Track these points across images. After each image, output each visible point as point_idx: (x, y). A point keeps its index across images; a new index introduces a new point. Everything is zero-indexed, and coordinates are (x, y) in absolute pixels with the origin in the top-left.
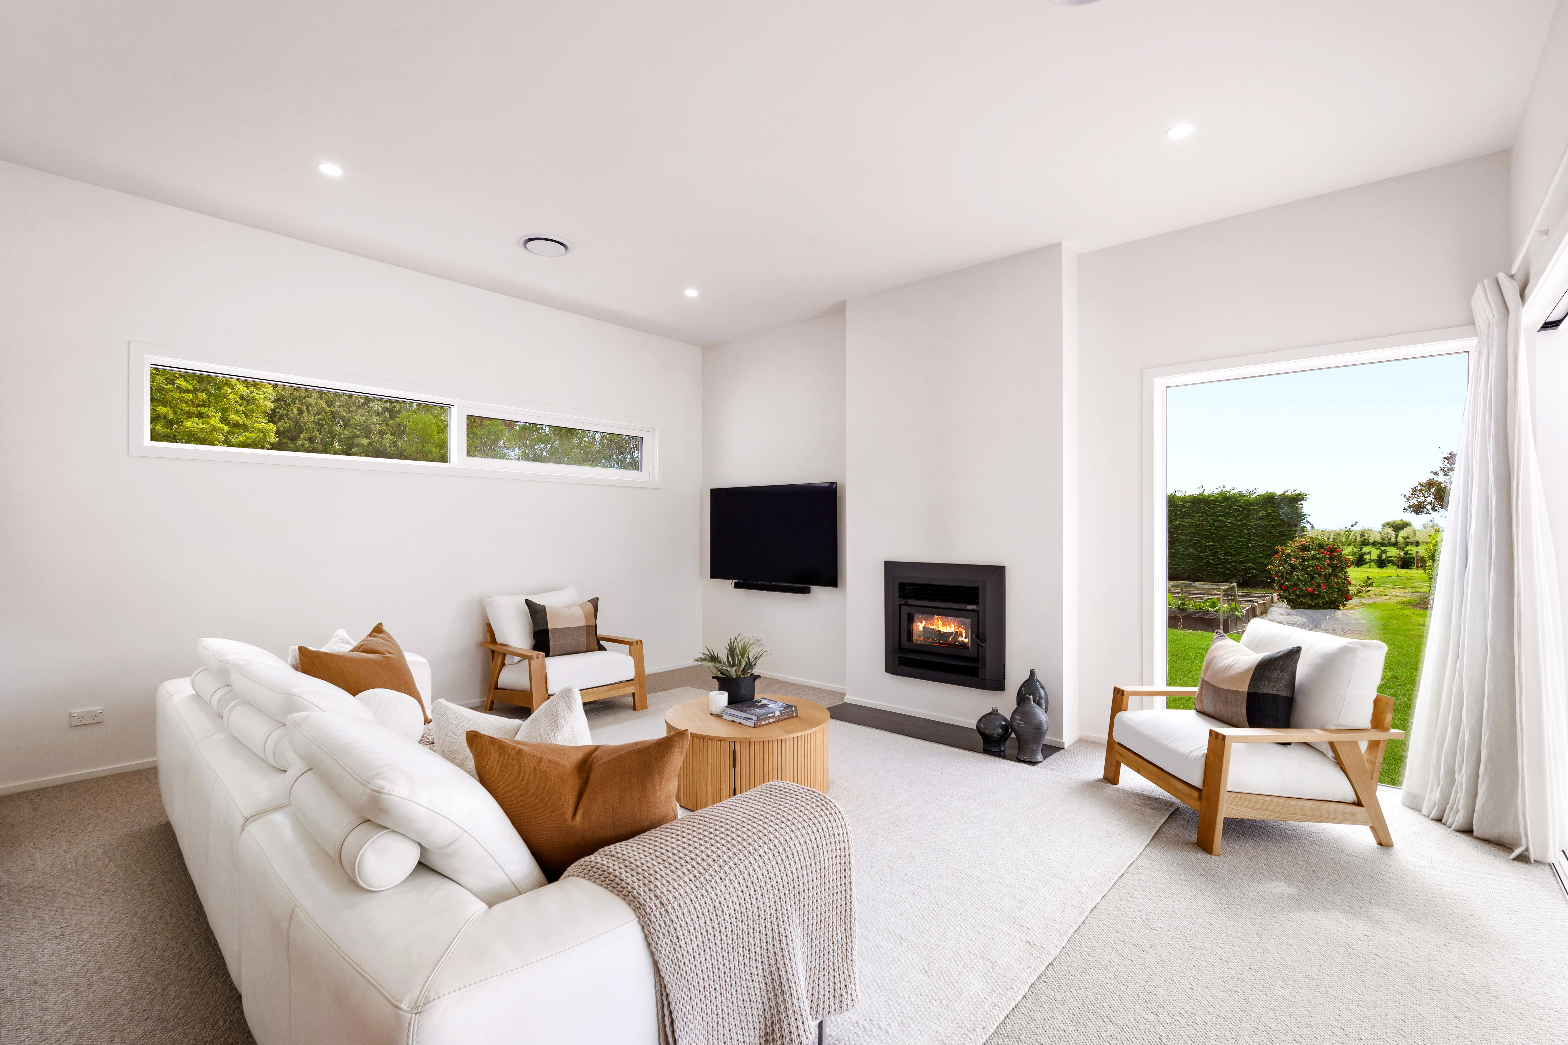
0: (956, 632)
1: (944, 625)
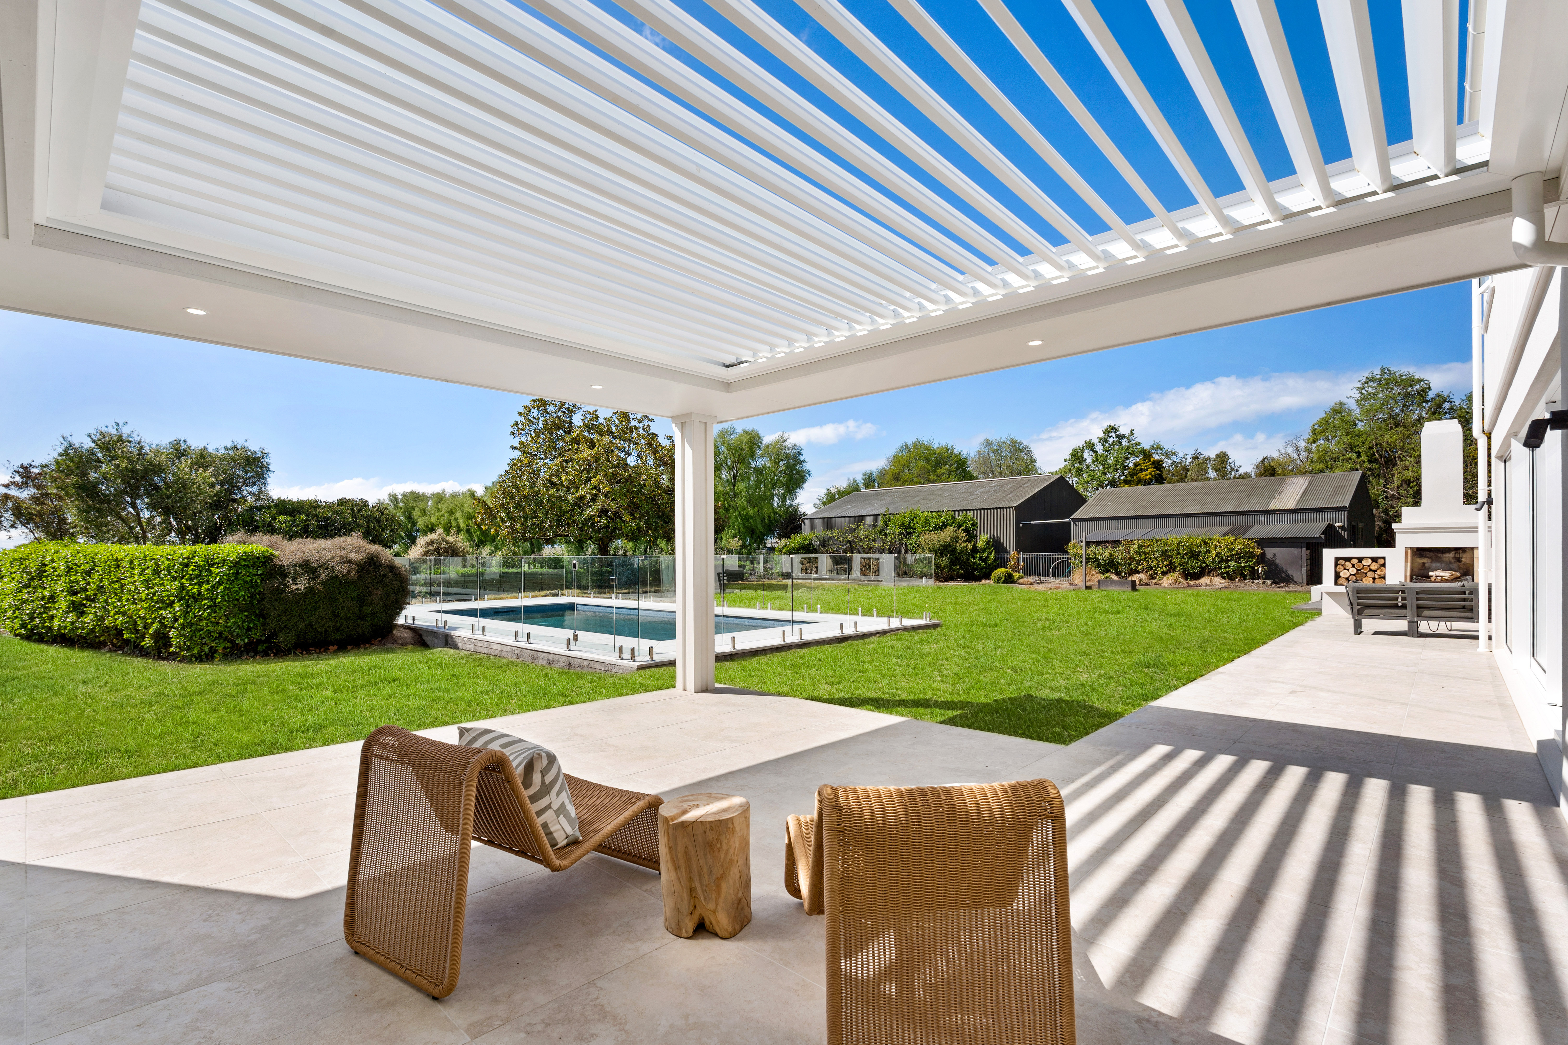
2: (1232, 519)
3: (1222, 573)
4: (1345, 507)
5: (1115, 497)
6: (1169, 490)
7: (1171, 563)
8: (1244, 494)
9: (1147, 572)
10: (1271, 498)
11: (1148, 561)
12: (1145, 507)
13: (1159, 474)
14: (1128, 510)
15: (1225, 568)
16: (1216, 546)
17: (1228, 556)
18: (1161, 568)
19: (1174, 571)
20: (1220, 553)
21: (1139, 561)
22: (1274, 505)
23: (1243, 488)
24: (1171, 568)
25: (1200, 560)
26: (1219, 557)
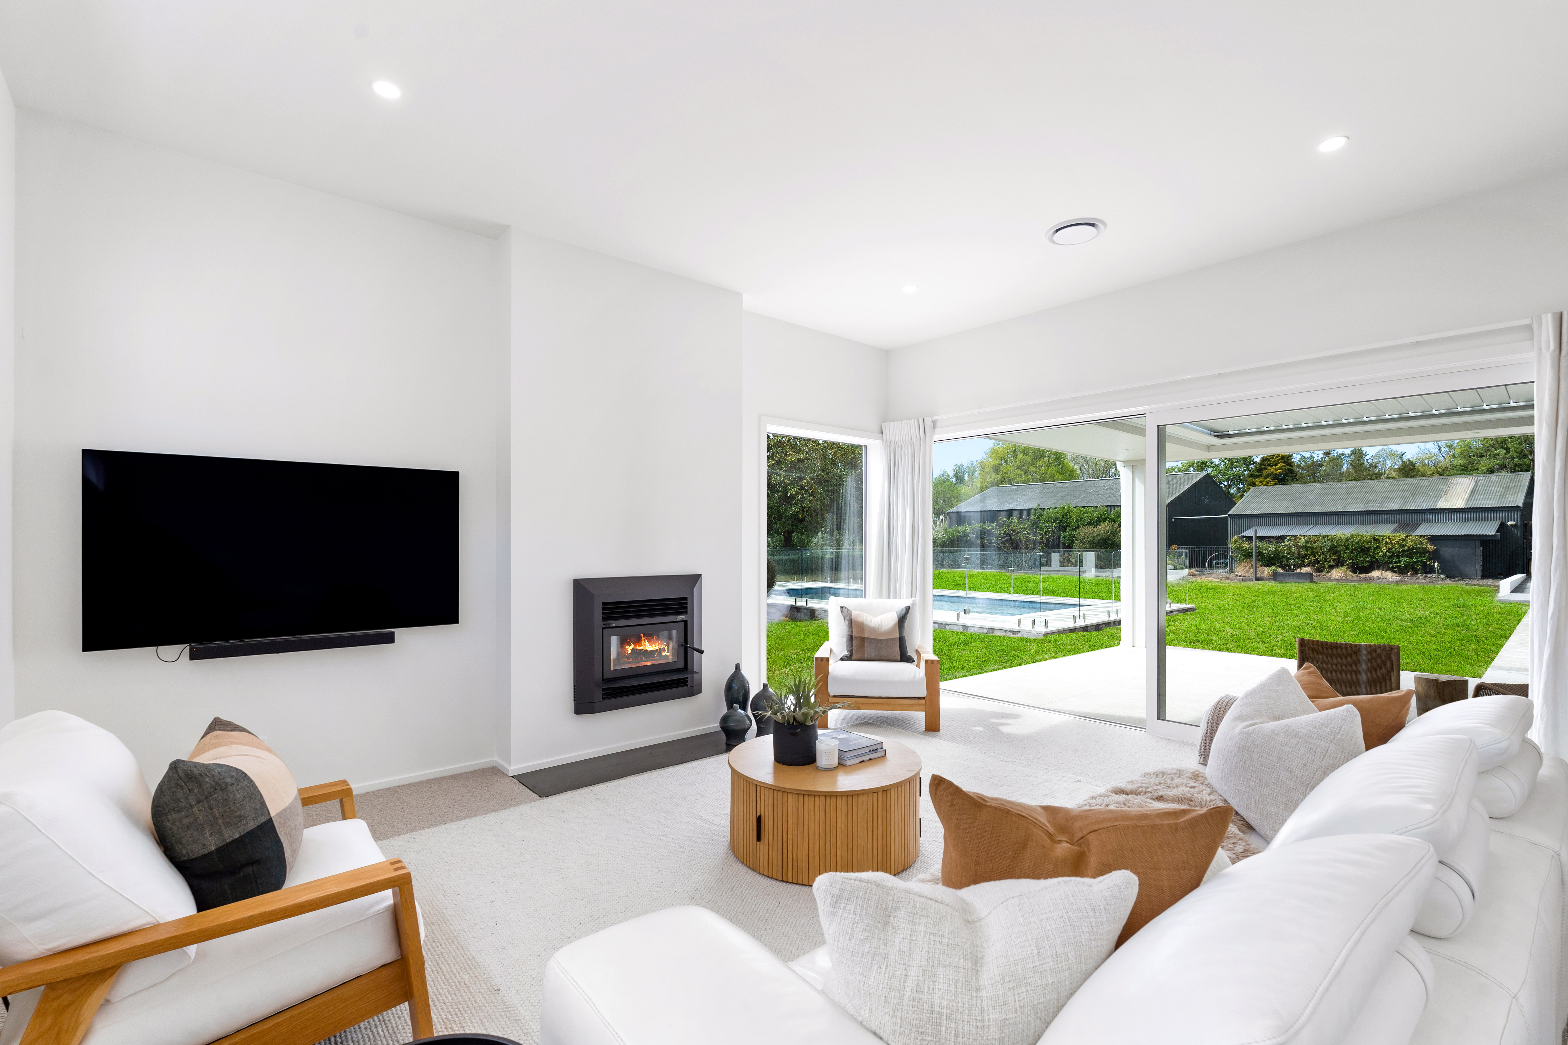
0: (660, 649)
1: (650, 645)
2: (1399, 517)
3: (1393, 568)
4: (1517, 508)
5: (1270, 495)
6: (1326, 489)
7: (1339, 558)
8: (1408, 494)
9: (1313, 566)
10: (1438, 497)
11: (1315, 556)
12: (1304, 505)
13: (1289, 469)
14: (1287, 507)
15: (1396, 562)
16: (1387, 542)
17: (1399, 552)
18: (1329, 562)
19: (1342, 565)
20: (1390, 549)
21: (1306, 555)
22: (1442, 504)
23: (1406, 487)
24: (1339, 562)
25: (1370, 555)
26: (1390, 553)
